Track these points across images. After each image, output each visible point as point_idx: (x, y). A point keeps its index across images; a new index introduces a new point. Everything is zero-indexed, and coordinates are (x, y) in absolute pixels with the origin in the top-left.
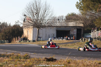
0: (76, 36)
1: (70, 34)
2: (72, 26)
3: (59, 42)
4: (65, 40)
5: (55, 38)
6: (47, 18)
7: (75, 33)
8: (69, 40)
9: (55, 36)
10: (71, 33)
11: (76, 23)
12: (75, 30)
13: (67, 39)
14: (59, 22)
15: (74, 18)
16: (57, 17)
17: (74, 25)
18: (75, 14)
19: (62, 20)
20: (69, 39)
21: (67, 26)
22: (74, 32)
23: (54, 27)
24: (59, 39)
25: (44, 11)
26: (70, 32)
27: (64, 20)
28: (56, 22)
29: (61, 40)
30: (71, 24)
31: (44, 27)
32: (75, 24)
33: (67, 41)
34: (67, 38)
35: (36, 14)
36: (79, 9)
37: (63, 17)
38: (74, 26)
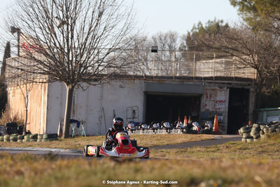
0: (224, 118)
1: (203, 110)
2: (211, 75)
3: (155, 143)
4: (178, 135)
5: (137, 124)
6: (106, 44)
7: (224, 107)
8: (195, 132)
9: (140, 117)
10: (207, 105)
11: (227, 63)
12: (223, 96)
13: (189, 130)
14: (158, 60)
15: (217, 45)
16: (149, 38)
17: (219, 74)
18: (227, 26)
19: (172, 50)
20: (195, 128)
21: (191, 78)
22: (219, 102)
23: (137, 81)
24: (154, 129)
25: (96, 14)
26: (204, 100)
27: (180, 50)
28: (146, 60)
29: (164, 132)
30: (208, 68)
31: (96, 80)
32: (221, 67)
33: (189, 137)
34: (190, 126)
35: (63, 23)
36: (238, 7)
37: (173, 37)
38: (217, 78)
